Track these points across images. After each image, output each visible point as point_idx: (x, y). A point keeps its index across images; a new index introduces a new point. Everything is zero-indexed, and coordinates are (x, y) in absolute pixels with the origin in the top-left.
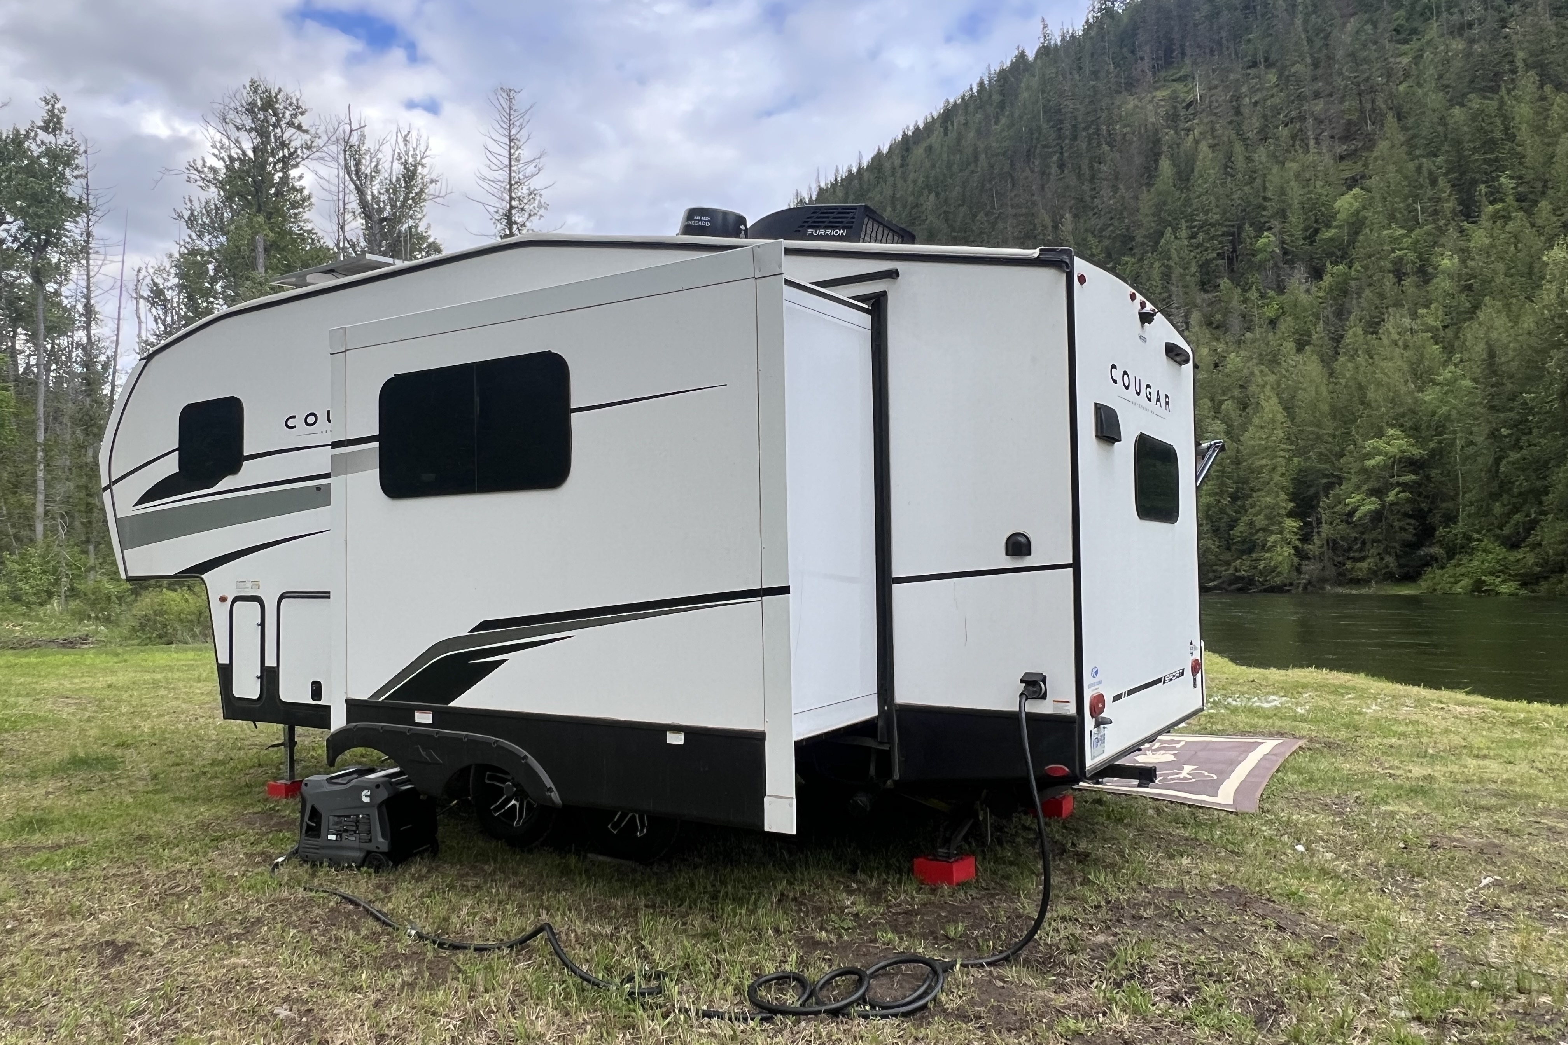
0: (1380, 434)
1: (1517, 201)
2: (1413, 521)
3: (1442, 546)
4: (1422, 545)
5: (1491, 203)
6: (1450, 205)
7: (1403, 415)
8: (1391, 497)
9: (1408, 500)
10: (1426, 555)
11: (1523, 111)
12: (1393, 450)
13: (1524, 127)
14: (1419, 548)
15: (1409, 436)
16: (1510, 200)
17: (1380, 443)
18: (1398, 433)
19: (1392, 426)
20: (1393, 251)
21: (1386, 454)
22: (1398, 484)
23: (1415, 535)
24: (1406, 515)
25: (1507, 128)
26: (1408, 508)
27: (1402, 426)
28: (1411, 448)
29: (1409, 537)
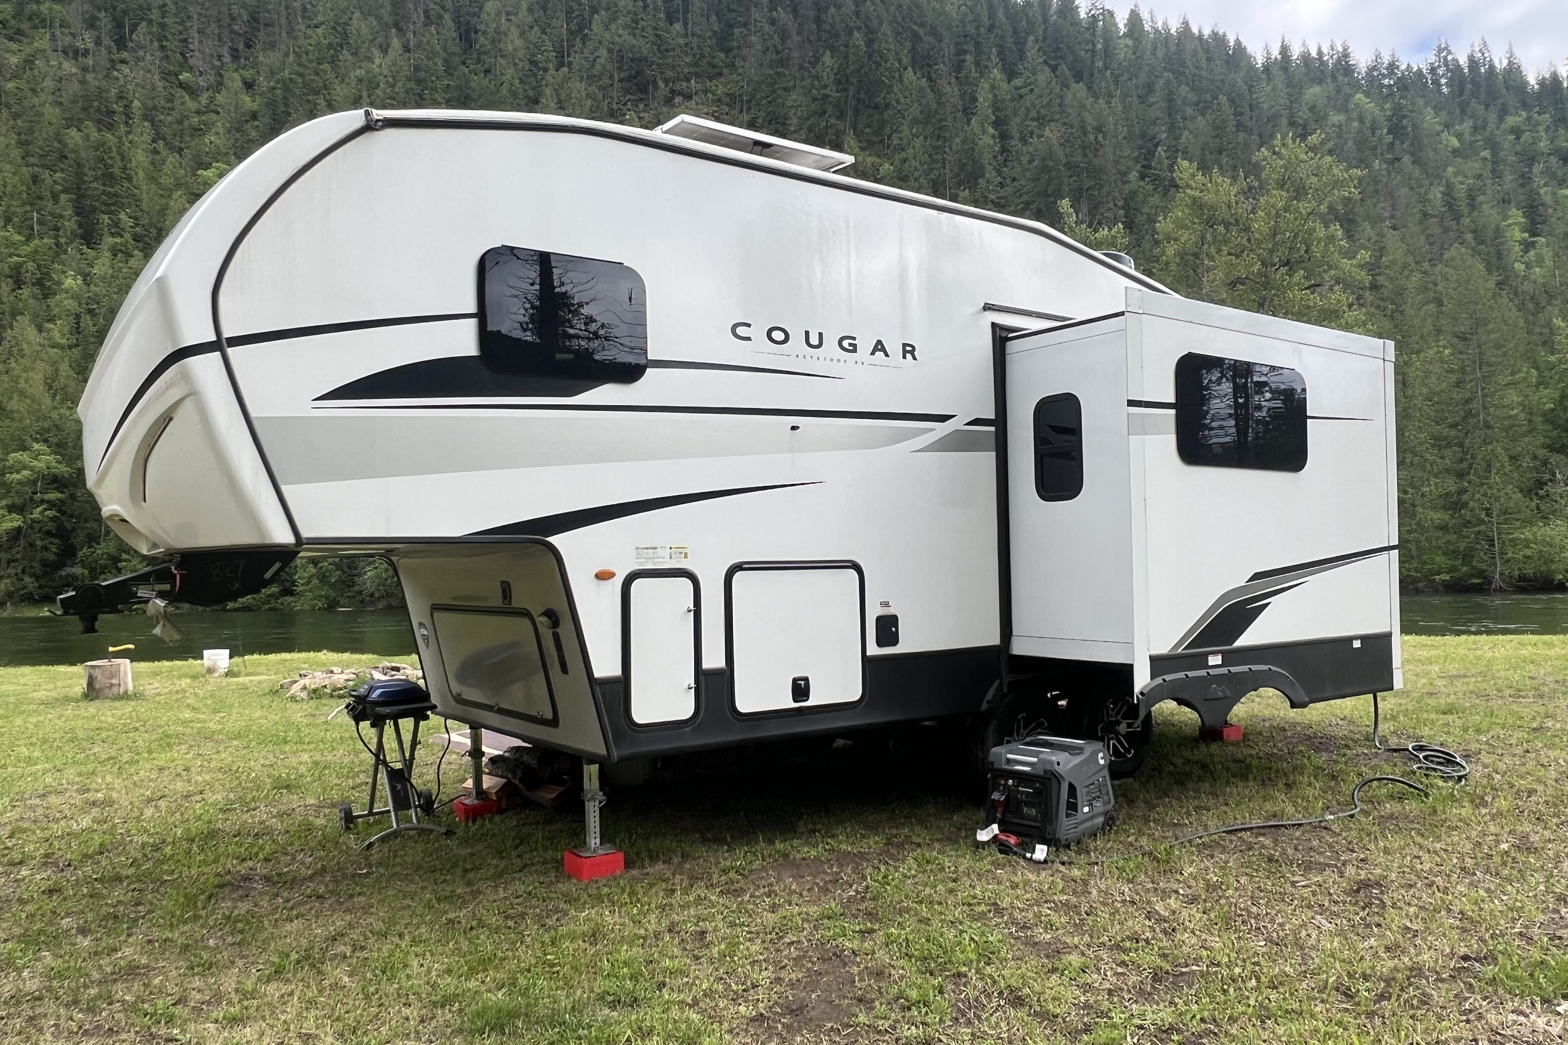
0: (24, 448)
1: (134, 240)
2: (56, 541)
3: (83, 567)
4: (64, 565)
5: (112, 235)
6: (70, 225)
7: (48, 431)
8: (36, 514)
9: (51, 519)
10: (67, 576)
11: (140, 158)
12: (40, 465)
13: (141, 173)
14: (60, 569)
15: (56, 453)
16: (128, 236)
17: (23, 457)
18: (45, 448)
19: (37, 440)
20: (11, 255)
21: (32, 469)
22: (43, 502)
23: (56, 554)
24: (49, 533)
25: (125, 168)
26: (51, 526)
27: (46, 441)
28: (59, 466)
29: (51, 557)
